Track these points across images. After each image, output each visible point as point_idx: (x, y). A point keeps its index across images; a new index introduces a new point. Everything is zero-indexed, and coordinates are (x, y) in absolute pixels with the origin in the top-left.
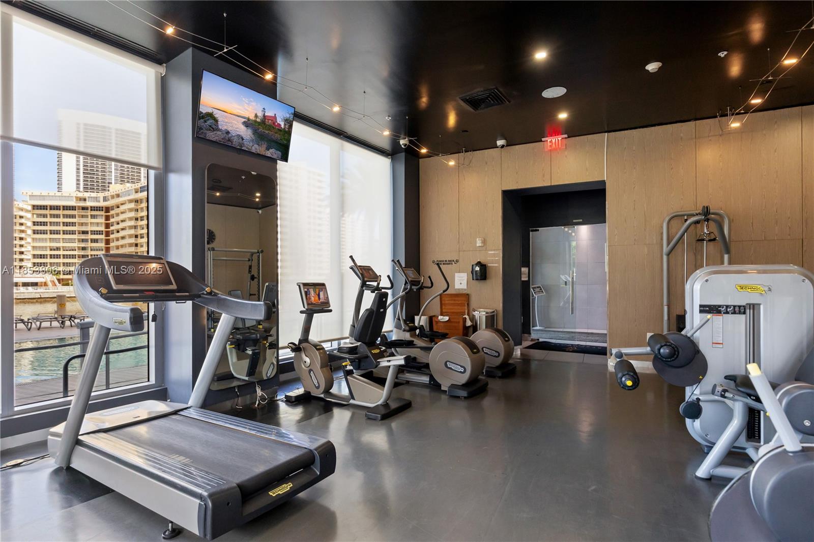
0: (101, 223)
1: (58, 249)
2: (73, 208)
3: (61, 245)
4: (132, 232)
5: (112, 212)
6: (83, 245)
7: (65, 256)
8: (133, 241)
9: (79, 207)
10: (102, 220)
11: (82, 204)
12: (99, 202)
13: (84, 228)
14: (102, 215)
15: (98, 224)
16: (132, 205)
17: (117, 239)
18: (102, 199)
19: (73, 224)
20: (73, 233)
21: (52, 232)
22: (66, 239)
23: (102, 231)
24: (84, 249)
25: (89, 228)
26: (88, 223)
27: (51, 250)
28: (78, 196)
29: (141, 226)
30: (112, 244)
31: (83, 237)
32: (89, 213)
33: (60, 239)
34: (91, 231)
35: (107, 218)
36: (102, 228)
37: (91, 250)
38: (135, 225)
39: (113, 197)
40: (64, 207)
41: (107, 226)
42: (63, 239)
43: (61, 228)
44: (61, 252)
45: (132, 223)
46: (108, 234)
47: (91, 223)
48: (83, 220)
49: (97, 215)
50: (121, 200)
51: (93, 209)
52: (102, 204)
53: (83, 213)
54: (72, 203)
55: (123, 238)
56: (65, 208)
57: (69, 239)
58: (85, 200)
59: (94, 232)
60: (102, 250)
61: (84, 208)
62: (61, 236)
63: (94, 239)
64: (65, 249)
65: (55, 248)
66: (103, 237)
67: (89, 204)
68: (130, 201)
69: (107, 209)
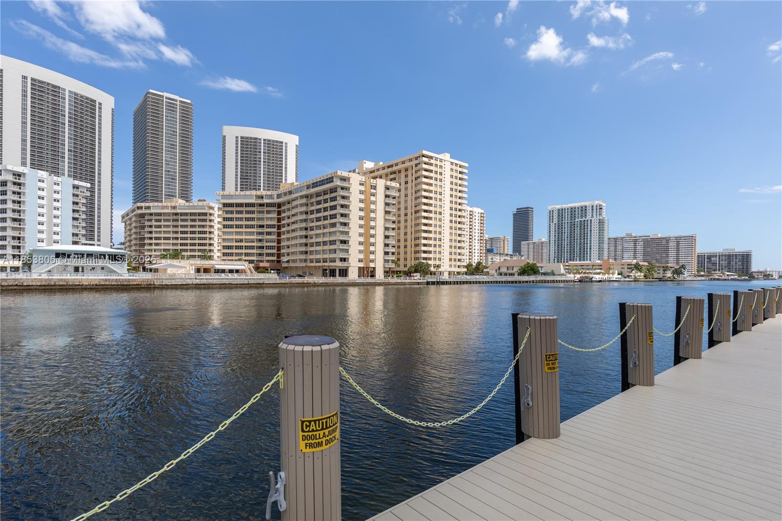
0: (274, 218)
1: (241, 241)
2: (252, 205)
3: (244, 237)
4: (304, 225)
5: (283, 208)
6: (260, 237)
7: (247, 247)
8: (304, 233)
9: (257, 203)
10: (275, 215)
11: (260, 201)
12: (274, 199)
13: (261, 223)
14: (275, 211)
15: (271, 218)
16: (304, 201)
17: (288, 232)
18: (275, 197)
19: (253, 219)
20: (252, 226)
21: (238, 226)
22: (247, 232)
23: (275, 225)
24: (260, 240)
25: (265, 223)
26: (264, 218)
27: (236, 242)
28: (257, 194)
29: (310, 219)
30: (283, 237)
31: (260, 230)
32: (265, 209)
33: (243, 232)
34: (267, 225)
35: (279, 213)
36: (275, 222)
37: (266, 242)
38: (307, 218)
39: (285, 194)
40: (246, 204)
41: (279, 220)
42: (245, 232)
43: (244, 223)
44: (244, 244)
45: (304, 217)
46: (279, 227)
47: (266, 218)
48: (260, 216)
49: (271, 211)
50: (293, 196)
51: (268, 205)
52: (276, 200)
53: (261, 209)
54: (253, 201)
55: (293, 231)
56: (248, 205)
57: (250, 232)
58: (262, 197)
59: (269, 226)
60: (275, 242)
61: (261, 205)
62: (244, 230)
63: (269, 232)
64: (247, 241)
65: (239, 240)
66: (275, 230)
67: (266, 201)
68: (302, 197)
69: (279, 205)
